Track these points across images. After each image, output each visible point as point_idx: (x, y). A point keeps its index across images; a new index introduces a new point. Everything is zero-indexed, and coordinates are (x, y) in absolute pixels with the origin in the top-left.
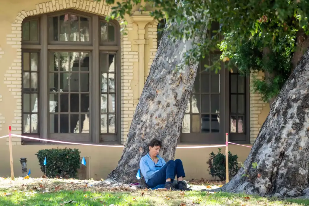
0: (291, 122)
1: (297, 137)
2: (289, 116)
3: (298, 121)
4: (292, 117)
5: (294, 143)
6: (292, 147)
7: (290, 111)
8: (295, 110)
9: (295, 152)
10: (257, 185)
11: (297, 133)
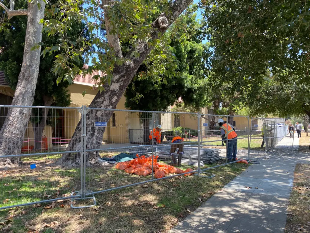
0: (89, 133)
1: (92, 139)
2: (88, 131)
3: (92, 133)
4: (89, 131)
5: (91, 141)
6: (90, 144)
7: (88, 129)
8: (91, 128)
9: (91, 146)
10: (77, 161)
11: (92, 138)
